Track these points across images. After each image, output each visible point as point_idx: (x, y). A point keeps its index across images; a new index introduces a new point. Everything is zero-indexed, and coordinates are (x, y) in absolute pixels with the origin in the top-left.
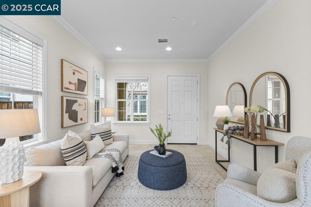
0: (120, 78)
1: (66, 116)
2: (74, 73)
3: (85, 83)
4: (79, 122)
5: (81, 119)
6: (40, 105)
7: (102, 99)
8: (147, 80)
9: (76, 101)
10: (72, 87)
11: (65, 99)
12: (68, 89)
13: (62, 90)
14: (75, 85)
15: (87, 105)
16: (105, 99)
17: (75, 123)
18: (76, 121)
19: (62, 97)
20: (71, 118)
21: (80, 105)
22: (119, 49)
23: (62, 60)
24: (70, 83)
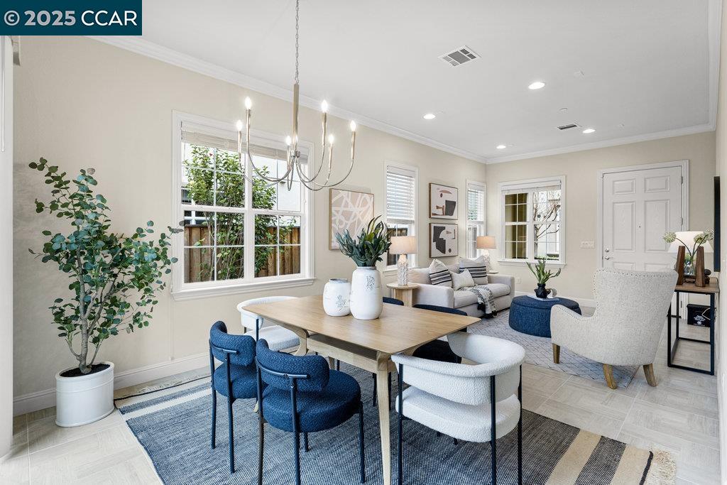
0: (509, 188)
1: (434, 244)
2: (441, 195)
3: (454, 203)
4: (447, 253)
5: (450, 250)
6: (412, 231)
7: (479, 222)
8: (559, 187)
9: (444, 228)
10: (440, 212)
11: (433, 225)
12: (435, 214)
13: (430, 217)
14: (443, 209)
15: (456, 233)
16: (486, 223)
17: (443, 255)
18: (444, 252)
19: (430, 224)
20: (438, 247)
21: (448, 232)
22: (501, 147)
23: (430, 184)
24: (438, 207)
